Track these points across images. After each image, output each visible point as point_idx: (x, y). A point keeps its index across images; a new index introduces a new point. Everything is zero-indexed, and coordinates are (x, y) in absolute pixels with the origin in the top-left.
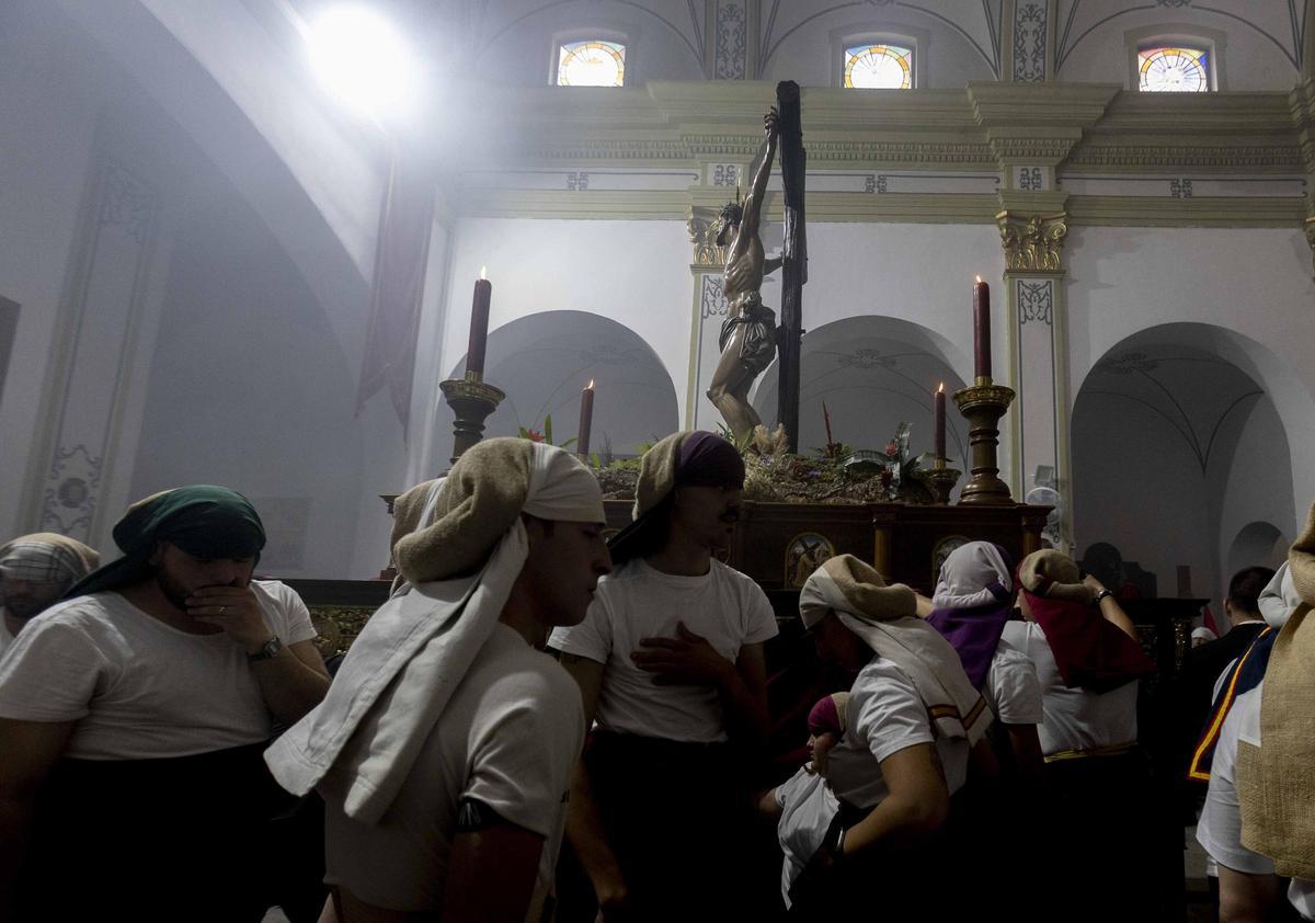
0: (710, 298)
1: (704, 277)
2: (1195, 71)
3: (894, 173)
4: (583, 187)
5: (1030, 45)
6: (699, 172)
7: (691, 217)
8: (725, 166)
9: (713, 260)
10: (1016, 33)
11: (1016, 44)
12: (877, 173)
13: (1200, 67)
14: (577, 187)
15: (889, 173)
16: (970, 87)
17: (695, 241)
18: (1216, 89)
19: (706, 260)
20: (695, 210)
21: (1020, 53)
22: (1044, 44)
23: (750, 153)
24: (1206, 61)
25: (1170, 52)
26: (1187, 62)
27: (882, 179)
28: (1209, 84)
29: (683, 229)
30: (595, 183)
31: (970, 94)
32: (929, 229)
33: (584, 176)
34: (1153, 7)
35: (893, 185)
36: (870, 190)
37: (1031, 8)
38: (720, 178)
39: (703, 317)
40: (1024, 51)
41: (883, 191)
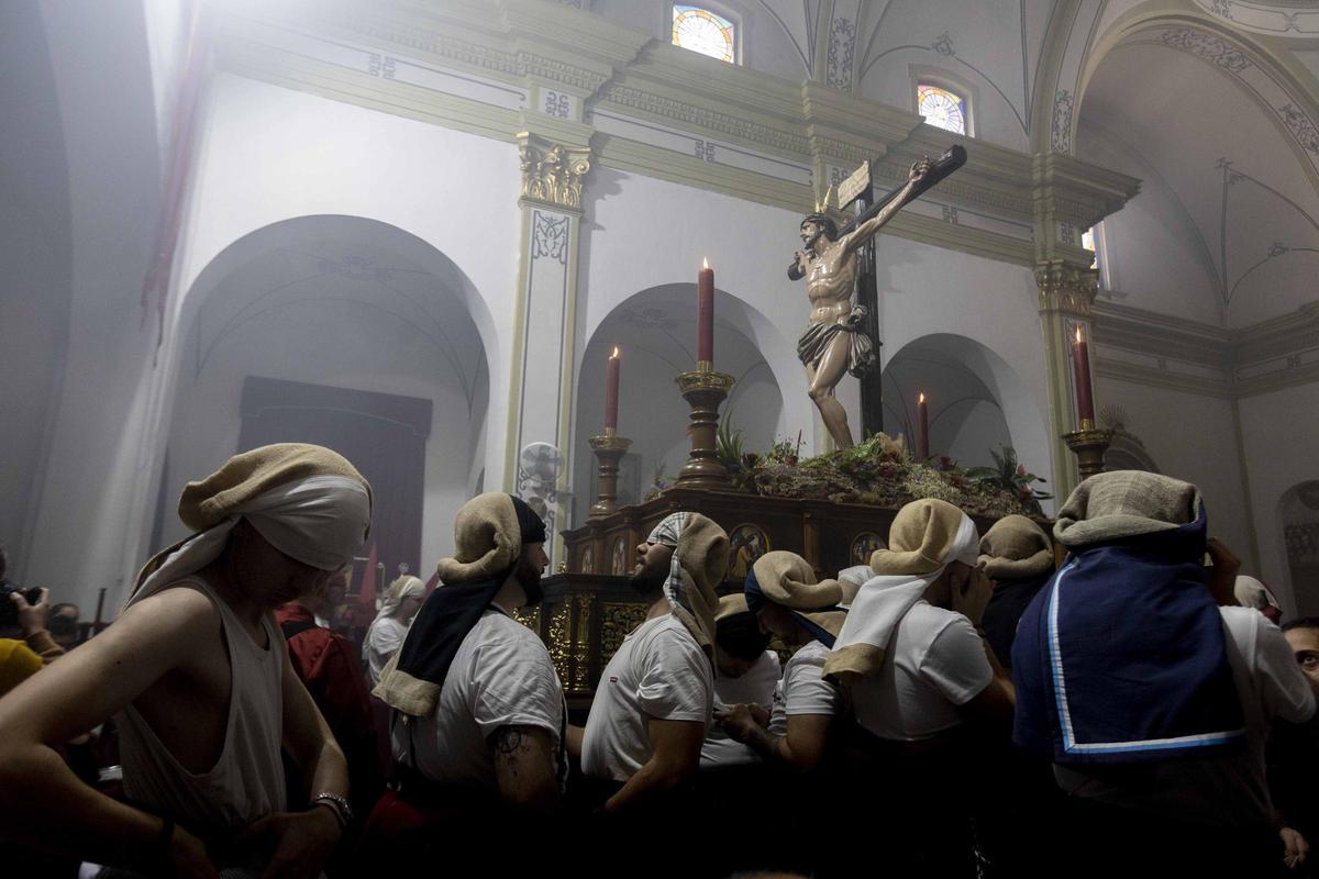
0: (541, 237)
1: (535, 212)
2: (955, 113)
3: (725, 144)
4: (389, 75)
5: (841, 54)
6: (527, 93)
7: (525, 143)
8: (558, 94)
9: (545, 195)
10: (831, 41)
11: (830, 49)
12: (706, 140)
13: (959, 112)
14: (381, 73)
15: (719, 143)
16: (807, 85)
17: (526, 171)
18: (972, 135)
19: (538, 194)
20: (532, 137)
21: (832, 59)
22: (851, 58)
23: (588, 88)
24: (963, 107)
25: (938, 92)
26: (950, 105)
27: (711, 147)
28: (966, 129)
29: (514, 155)
30: (403, 73)
31: (805, 91)
32: (752, 207)
33: (391, 62)
34: (928, 49)
35: (721, 156)
36: (699, 156)
37: (845, 21)
38: (553, 106)
39: (533, 257)
40: (836, 59)
41: (711, 159)
